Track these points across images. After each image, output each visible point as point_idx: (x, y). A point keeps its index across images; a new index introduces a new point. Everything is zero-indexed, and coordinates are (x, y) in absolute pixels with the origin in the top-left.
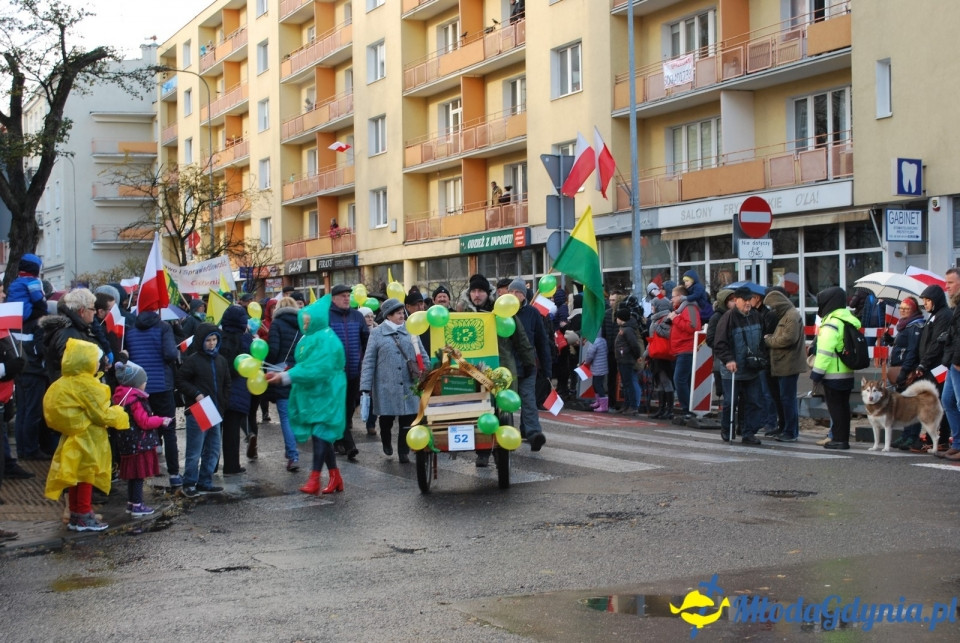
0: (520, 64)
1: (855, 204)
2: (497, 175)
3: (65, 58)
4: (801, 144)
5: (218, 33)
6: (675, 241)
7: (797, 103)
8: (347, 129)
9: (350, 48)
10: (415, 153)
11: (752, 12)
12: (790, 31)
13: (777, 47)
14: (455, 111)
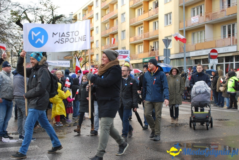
0: (157, 18)
1: (238, 51)
2: (151, 44)
3: (53, 17)
4: (224, 37)
5: (87, 11)
6: (194, 60)
7: (224, 27)
8: (117, 33)
9: (117, 15)
10: (132, 39)
11: (213, 5)
12: (222, 10)
13: (219, 13)
14: (142, 29)
